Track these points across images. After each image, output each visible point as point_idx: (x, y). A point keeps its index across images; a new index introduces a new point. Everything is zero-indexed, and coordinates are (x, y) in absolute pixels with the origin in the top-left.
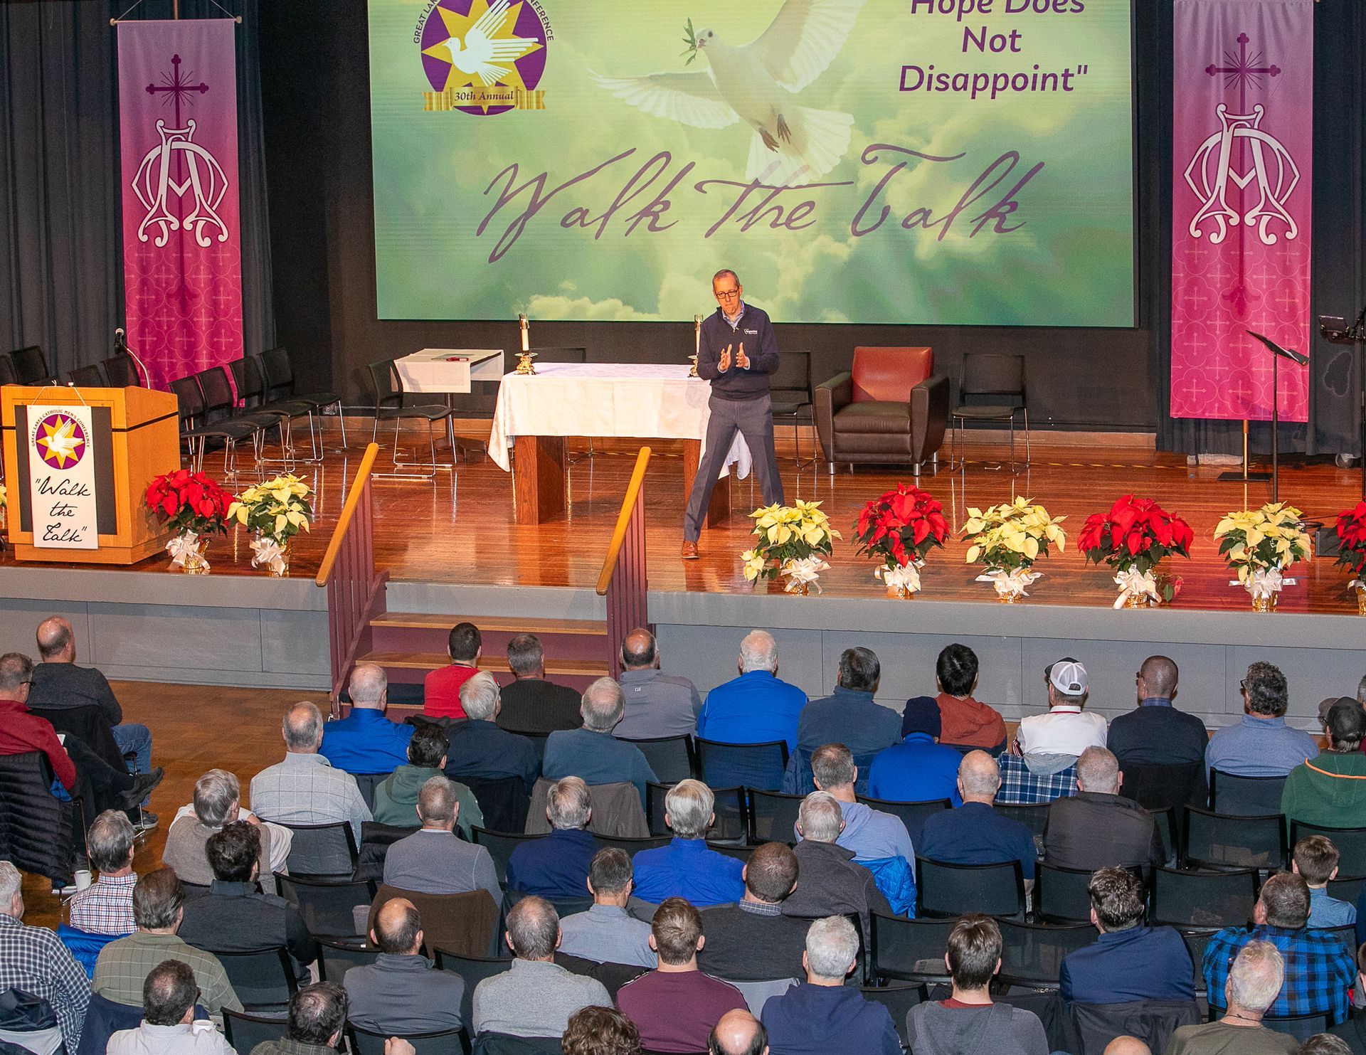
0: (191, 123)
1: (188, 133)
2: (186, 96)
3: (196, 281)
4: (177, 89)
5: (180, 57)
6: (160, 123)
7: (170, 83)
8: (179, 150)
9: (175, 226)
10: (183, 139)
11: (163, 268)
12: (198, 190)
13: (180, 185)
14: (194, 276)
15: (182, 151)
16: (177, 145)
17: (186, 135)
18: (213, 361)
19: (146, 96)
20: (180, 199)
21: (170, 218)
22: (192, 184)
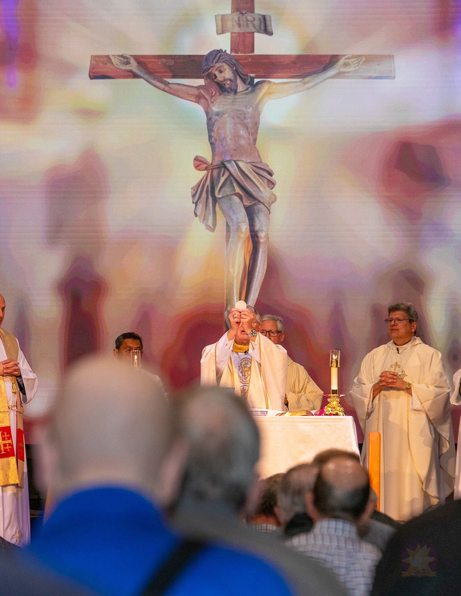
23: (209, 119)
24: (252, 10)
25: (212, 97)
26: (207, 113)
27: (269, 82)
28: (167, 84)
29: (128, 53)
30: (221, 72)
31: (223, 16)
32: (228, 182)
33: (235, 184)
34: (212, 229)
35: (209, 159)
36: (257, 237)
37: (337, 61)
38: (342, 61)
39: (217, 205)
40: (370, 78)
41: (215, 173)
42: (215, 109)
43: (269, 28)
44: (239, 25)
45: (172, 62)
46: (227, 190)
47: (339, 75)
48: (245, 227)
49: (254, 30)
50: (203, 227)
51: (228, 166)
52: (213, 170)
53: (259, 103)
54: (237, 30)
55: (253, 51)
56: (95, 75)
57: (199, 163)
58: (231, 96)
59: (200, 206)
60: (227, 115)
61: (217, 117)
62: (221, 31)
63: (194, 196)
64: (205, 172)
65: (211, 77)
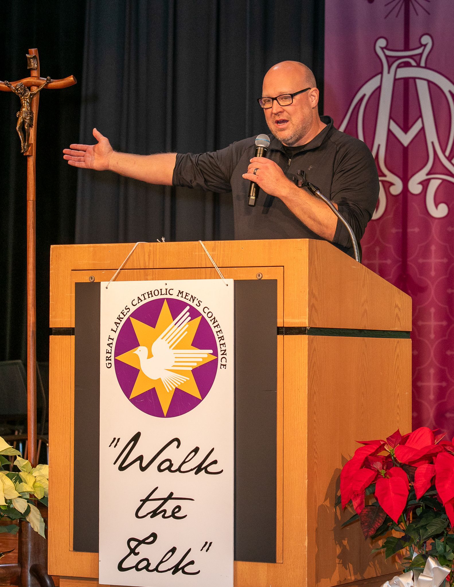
0: (426, 40)
1: (421, 54)
2: (419, 2)
3: (423, 268)
6: (382, 43)
8: (406, 81)
9: (397, 189)
10: (413, 63)
11: (377, 249)
12: (431, 136)
13: (406, 129)
14: (421, 261)
15: (411, 82)
16: (404, 73)
17: (417, 58)
18: (444, 384)
19: (361, 6)
20: (405, 150)
21: (390, 177)
22: (423, 129)
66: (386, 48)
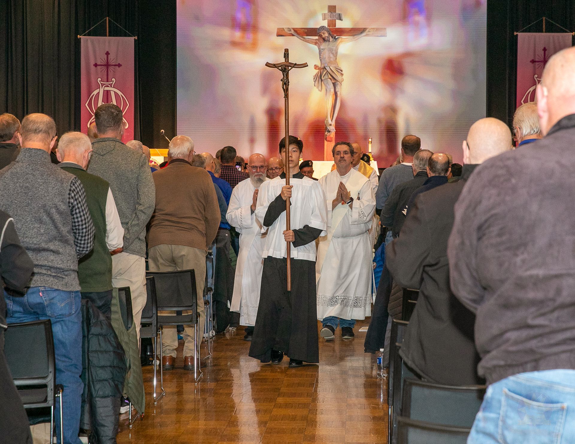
0: (113, 79)
1: (112, 84)
2: (111, 69)
4: (107, 65)
5: (109, 52)
6: (99, 79)
7: (104, 62)
8: (107, 91)
10: (110, 86)
15: (109, 92)
16: (106, 89)
17: (111, 85)
19: (93, 68)
23: (320, 51)
24: (335, 12)
25: (320, 43)
26: (319, 49)
27: (341, 38)
28: (304, 38)
29: (290, 27)
30: (324, 34)
31: (325, 14)
32: (327, 74)
33: (329, 75)
34: (321, 91)
35: (320, 66)
36: (337, 94)
37: (366, 30)
38: (368, 30)
39: (322, 82)
40: (378, 36)
41: (322, 70)
42: (322, 47)
43: (341, 18)
44: (331, 17)
45: (306, 31)
46: (326, 77)
47: (367, 35)
48: (332, 90)
49: (335, 19)
50: (317, 90)
51: (326, 68)
52: (321, 69)
53: (337, 46)
54: (330, 19)
55: (335, 26)
56: (278, 35)
57: (316, 67)
58: (327, 43)
59: (316, 82)
60: (326, 50)
61: (322, 50)
62: (324, 19)
63: (314, 79)
64: (318, 70)
65: (320, 36)
66: (101, 81)
